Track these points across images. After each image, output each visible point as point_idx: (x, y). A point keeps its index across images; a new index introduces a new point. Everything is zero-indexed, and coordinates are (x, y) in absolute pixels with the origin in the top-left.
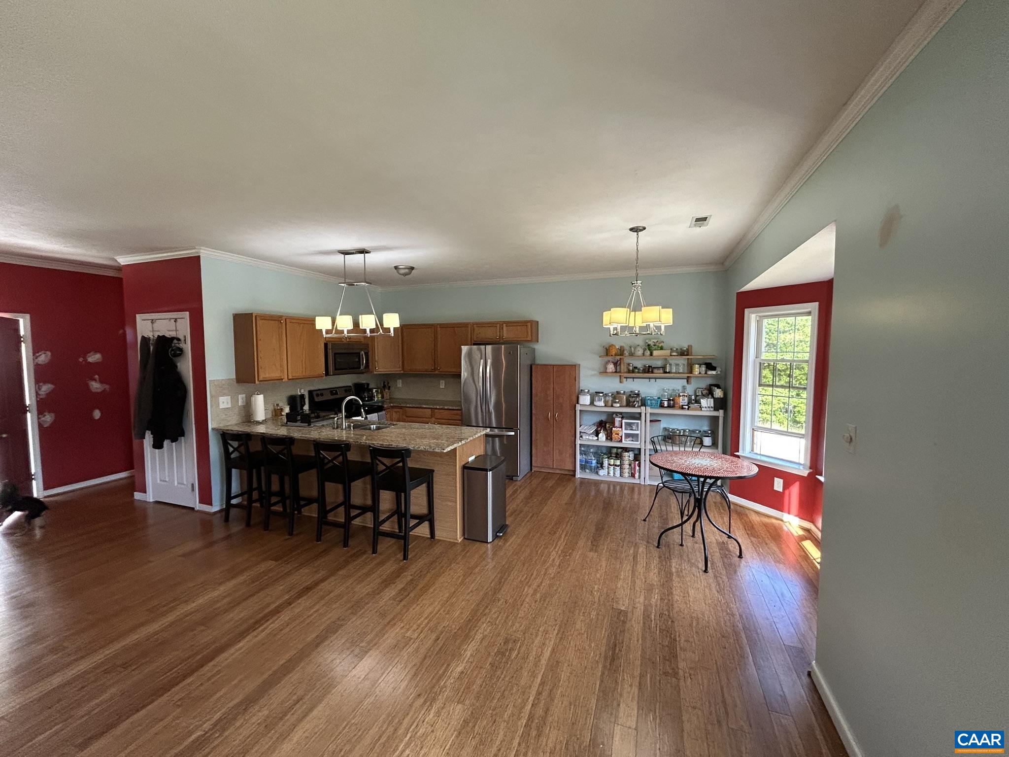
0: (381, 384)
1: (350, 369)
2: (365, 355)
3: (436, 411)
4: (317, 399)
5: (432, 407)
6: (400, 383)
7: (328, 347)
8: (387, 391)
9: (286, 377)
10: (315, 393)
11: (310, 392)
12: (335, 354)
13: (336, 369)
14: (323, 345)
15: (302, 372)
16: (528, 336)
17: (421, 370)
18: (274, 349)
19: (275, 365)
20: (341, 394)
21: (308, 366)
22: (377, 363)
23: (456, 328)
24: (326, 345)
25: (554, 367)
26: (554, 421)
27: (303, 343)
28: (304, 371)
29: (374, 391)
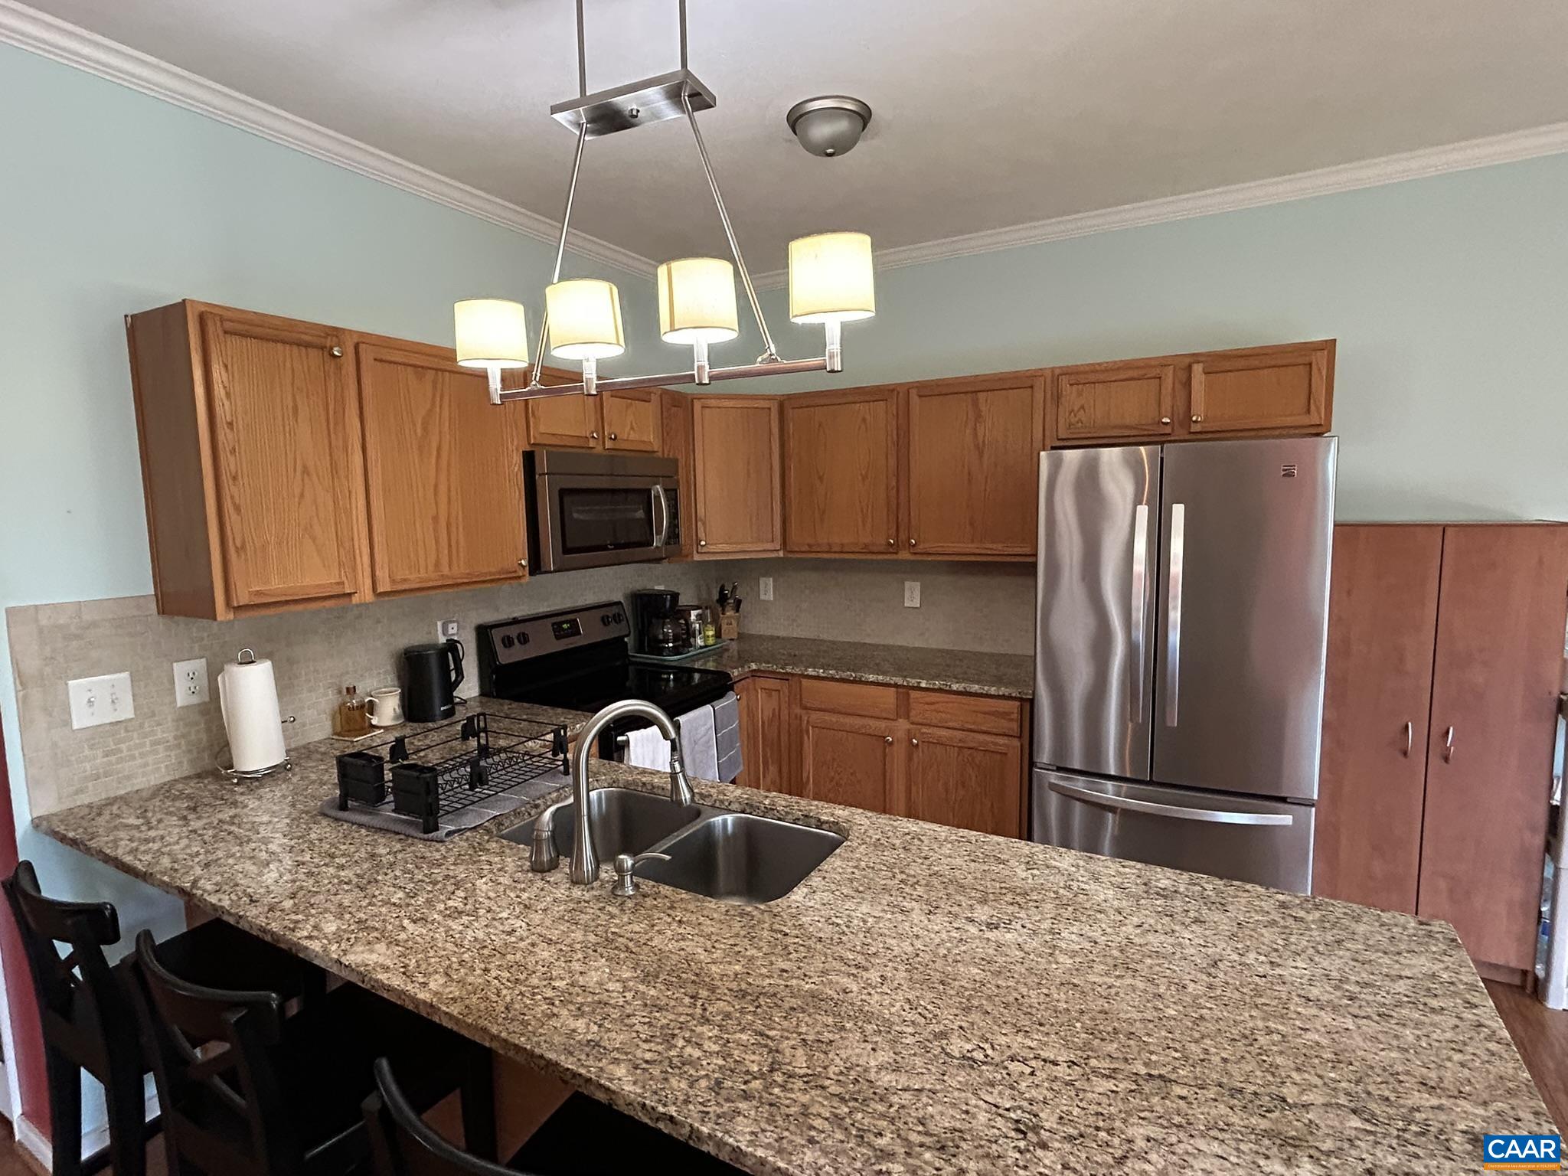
0: (709, 593)
1: (618, 546)
2: (668, 500)
3: (914, 694)
4: (506, 656)
5: (899, 681)
6: (767, 589)
7: (538, 470)
8: (730, 613)
9: (368, 582)
10: (497, 636)
11: (483, 633)
12: (563, 493)
13: (566, 550)
14: (518, 461)
15: (437, 564)
16: (1313, 407)
17: (846, 549)
18: (306, 471)
19: (314, 539)
20: (590, 633)
21: (461, 536)
22: (704, 524)
23: (982, 396)
24: (529, 458)
25: (1449, 532)
26: (1435, 761)
27: (439, 449)
28: (445, 561)
29: (693, 617)
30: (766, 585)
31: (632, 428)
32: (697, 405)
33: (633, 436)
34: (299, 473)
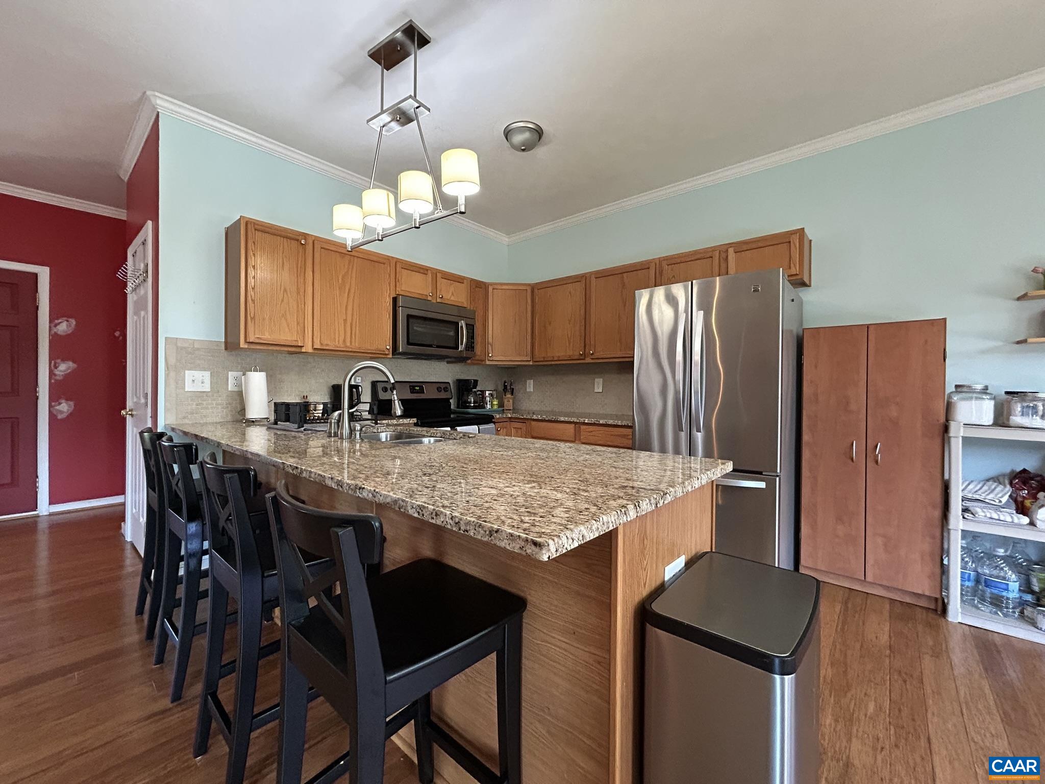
1: (438, 347)
2: (468, 329)
3: (583, 427)
5: (575, 420)
6: (530, 386)
7: (398, 306)
8: (509, 396)
9: (310, 343)
10: (381, 387)
11: (375, 384)
12: (409, 317)
13: (409, 344)
14: (389, 300)
15: (344, 341)
16: (792, 265)
17: (560, 359)
18: (285, 290)
19: (286, 320)
20: (430, 394)
21: (357, 331)
22: (492, 346)
23: (625, 275)
24: (395, 300)
25: (871, 329)
26: (870, 464)
27: (349, 290)
28: (348, 340)
29: (487, 395)
30: (530, 384)
31: (453, 294)
32: (490, 289)
33: (452, 298)
34: (282, 290)
